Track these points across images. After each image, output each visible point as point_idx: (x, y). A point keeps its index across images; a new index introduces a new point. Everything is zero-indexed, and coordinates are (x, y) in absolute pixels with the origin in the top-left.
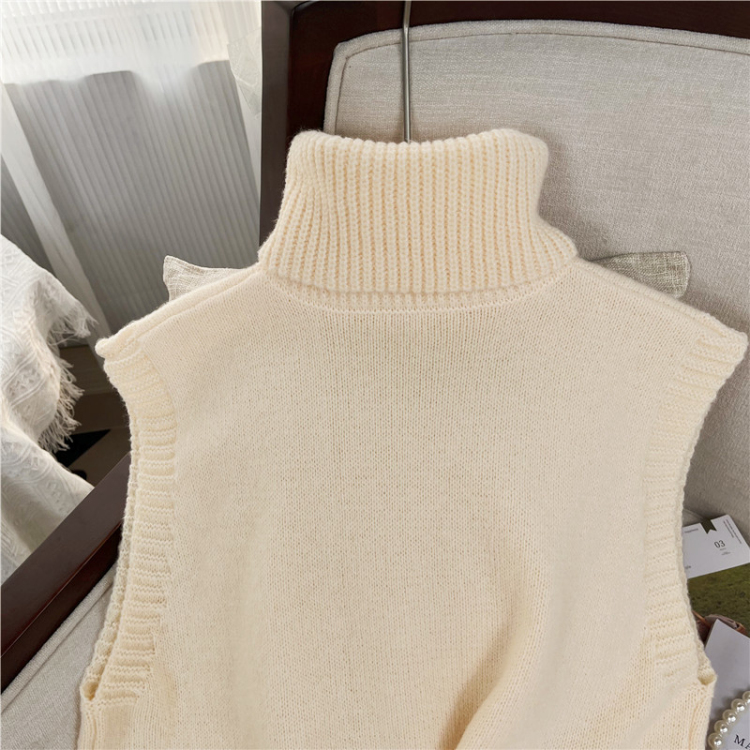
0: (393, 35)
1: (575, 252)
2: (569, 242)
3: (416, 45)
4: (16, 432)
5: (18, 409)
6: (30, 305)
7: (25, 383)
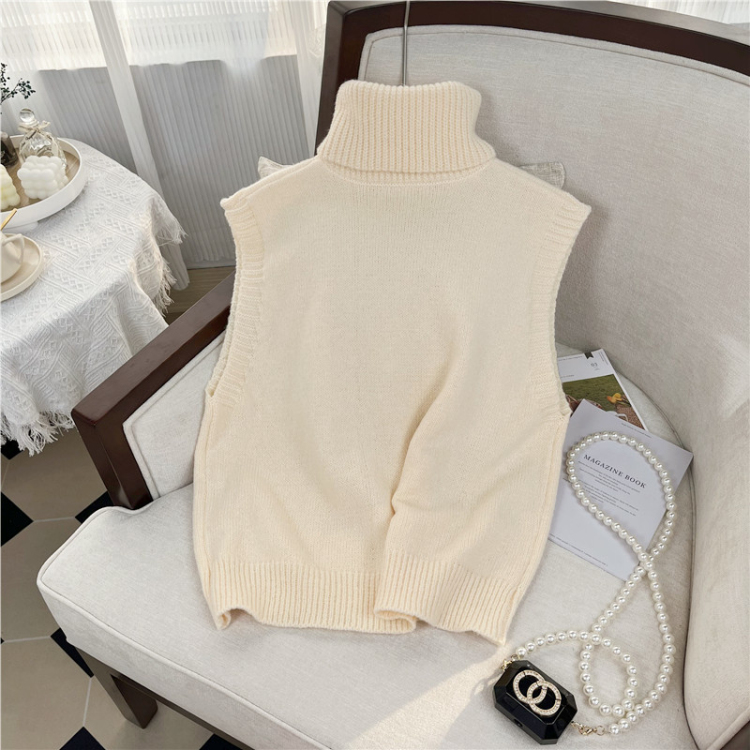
0: (399, 31)
1: (494, 154)
2: (491, 148)
3: (411, 37)
4: (140, 290)
5: (141, 277)
6: (149, 212)
7: (146, 261)
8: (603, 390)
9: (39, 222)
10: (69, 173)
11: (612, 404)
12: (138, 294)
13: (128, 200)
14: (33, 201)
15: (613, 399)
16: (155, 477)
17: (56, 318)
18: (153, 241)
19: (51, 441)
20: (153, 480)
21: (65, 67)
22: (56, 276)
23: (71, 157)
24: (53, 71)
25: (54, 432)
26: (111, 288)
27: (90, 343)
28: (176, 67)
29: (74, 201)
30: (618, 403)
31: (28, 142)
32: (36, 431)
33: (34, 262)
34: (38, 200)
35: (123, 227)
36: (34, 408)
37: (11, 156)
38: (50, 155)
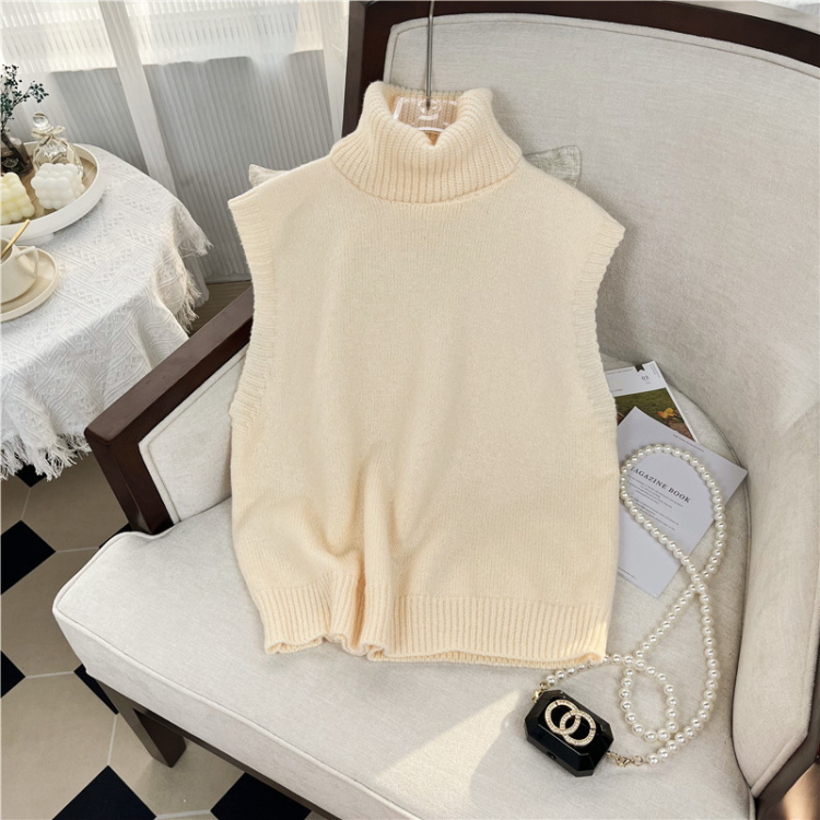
4: (162, 305)
5: (162, 290)
6: (170, 221)
7: (167, 274)
8: (654, 405)
9: (55, 233)
10: (85, 181)
11: (664, 417)
12: (158, 309)
13: (148, 209)
14: (49, 211)
16: (175, 500)
17: (71, 334)
18: (175, 252)
19: (69, 465)
20: (173, 503)
21: (80, 67)
22: (72, 291)
23: (87, 163)
24: (68, 72)
25: (73, 456)
26: (130, 303)
27: (109, 361)
28: (199, 65)
29: (92, 211)
30: (670, 418)
31: (42, 149)
32: (53, 454)
33: (49, 275)
34: (54, 210)
35: (143, 237)
36: (51, 431)
37: (25, 164)
38: (66, 162)
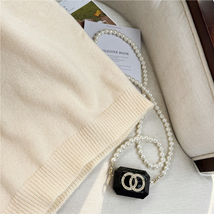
8: (91, 11)
11: (98, 17)
15: (97, 15)
30: (100, 16)
